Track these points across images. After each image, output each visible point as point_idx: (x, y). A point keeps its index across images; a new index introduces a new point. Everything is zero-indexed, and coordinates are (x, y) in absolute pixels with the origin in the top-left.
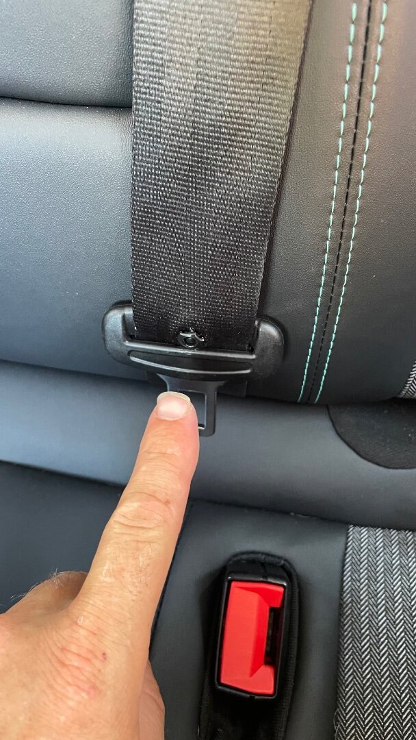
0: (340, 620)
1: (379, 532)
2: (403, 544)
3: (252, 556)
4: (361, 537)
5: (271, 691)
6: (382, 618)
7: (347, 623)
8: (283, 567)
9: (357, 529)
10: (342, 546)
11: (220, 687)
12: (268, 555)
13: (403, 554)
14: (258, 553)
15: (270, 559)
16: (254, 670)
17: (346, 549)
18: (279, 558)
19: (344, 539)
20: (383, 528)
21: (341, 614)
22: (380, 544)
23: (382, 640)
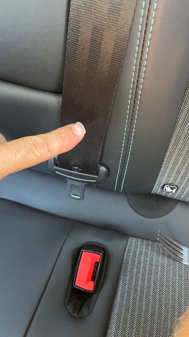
0: (120, 269)
1: (140, 240)
2: (147, 245)
3: (93, 243)
4: (133, 241)
5: (92, 290)
6: (135, 270)
7: (123, 270)
8: (103, 249)
9: (132, 238)
10: (125, 243)
11: (75, 286)
12: (98, 243)
13: (147, 248)
14: (95, 242)
15: (99, 245)
16: (87, 282)
17: (127, 244)
18: (102, 245)
19: (126, 241)
20: (141, 239)
21: (121, 267)
22: (139, 244)
23: (134, 277)
